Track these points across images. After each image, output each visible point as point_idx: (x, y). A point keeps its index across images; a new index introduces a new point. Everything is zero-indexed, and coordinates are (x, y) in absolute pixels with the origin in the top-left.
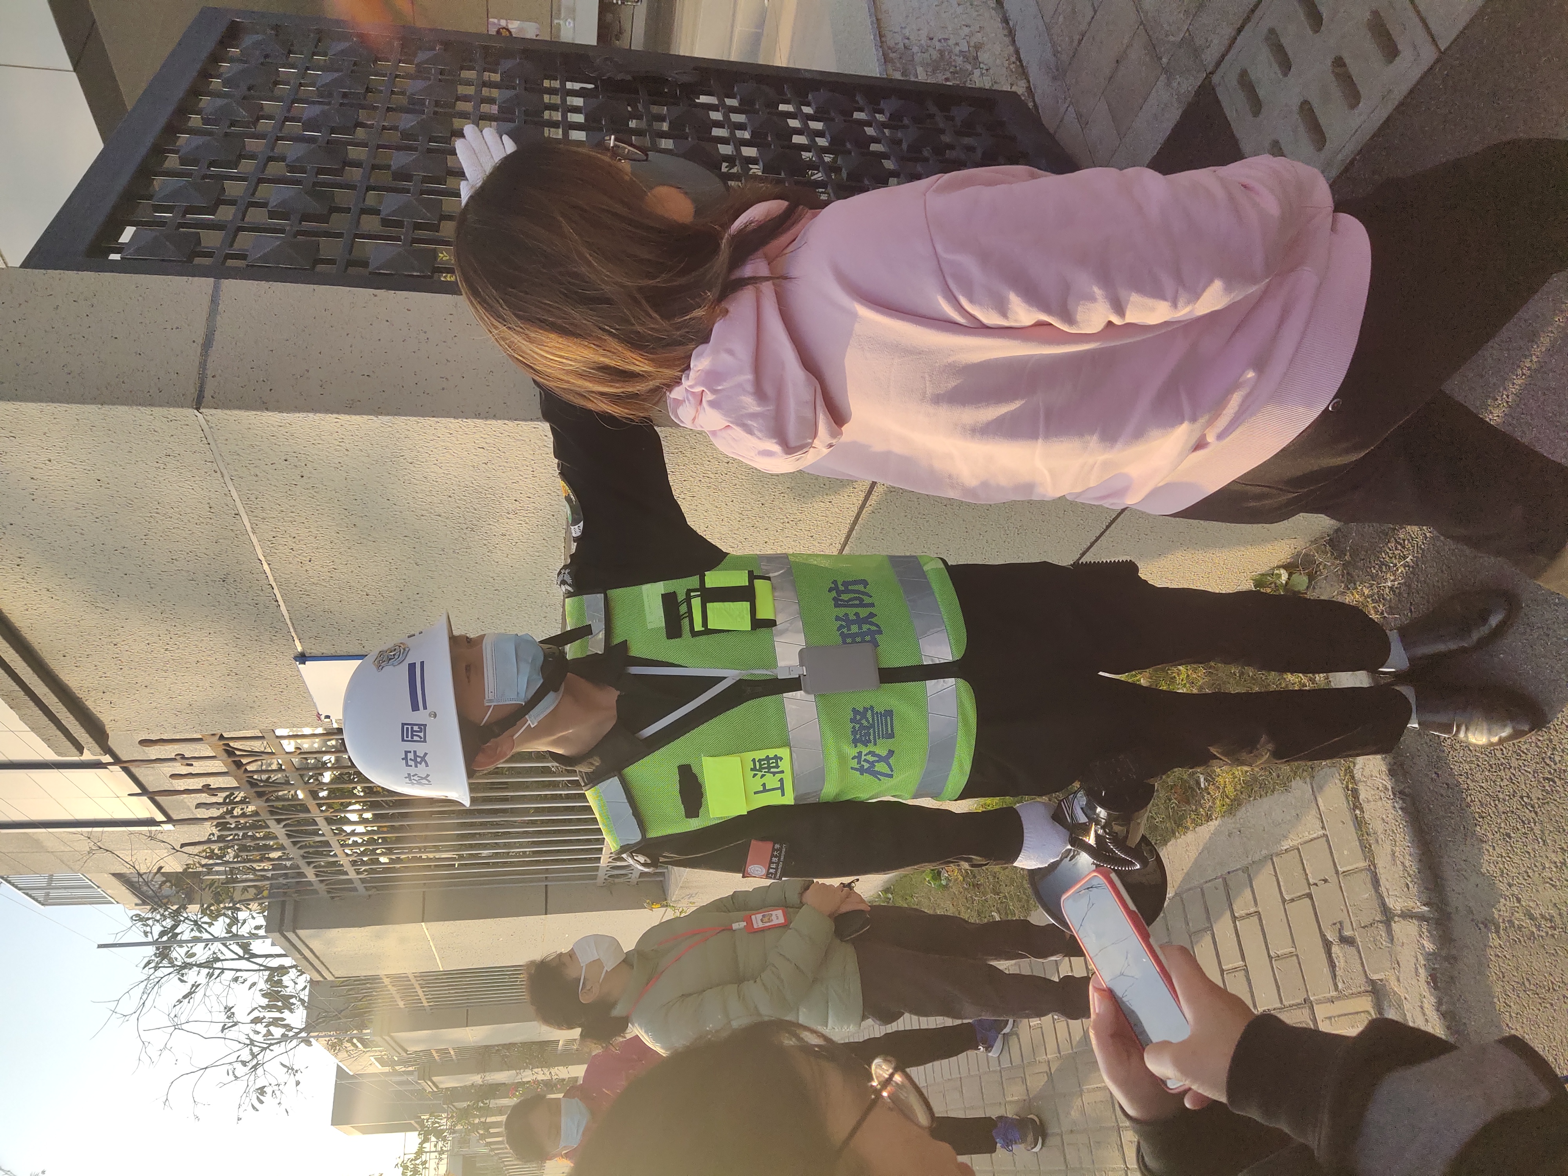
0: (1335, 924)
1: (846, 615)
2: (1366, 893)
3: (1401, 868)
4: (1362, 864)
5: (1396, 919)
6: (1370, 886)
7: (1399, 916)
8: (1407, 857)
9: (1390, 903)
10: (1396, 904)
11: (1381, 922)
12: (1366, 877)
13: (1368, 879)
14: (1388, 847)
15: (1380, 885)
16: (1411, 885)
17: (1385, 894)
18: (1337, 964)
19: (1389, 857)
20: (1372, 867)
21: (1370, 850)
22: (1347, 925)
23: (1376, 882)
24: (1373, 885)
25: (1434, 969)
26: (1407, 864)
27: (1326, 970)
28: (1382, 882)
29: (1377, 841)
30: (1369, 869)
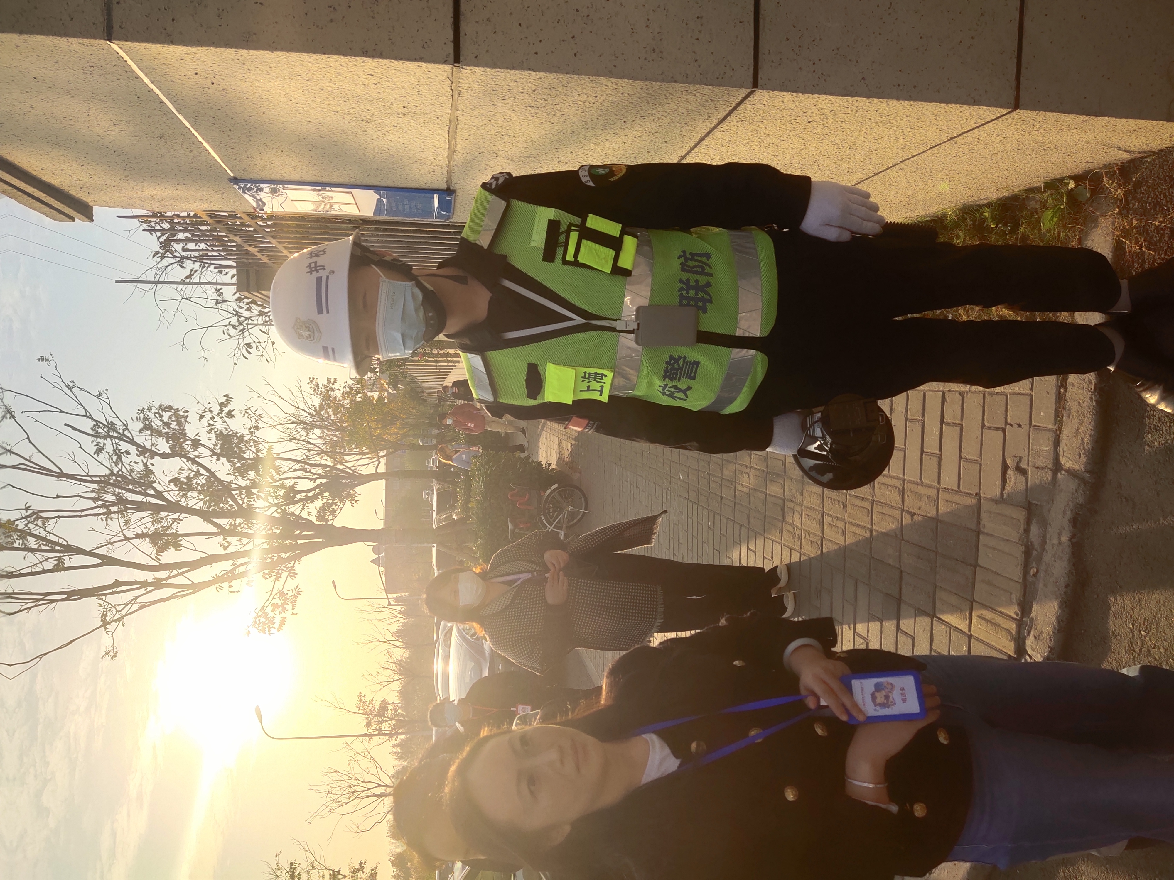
0: (1015, 457)
1: (688, 280)
2: (1046, 447)
3: (1080, 441)
4: (1051, 426)
5: (1063, 472)
6: (1051, 443)
7: (1066, 471)
8: (1088, 436)
9: (1063, 460)
10: (1066, 462)
11: (1051, 470)
12: (1051, 436)
13: (1052, 439)
14: (1075, 423)
15: (1059, 446)
16: (1082, 456)
17: (1061, 453)
18: (1008, 482)
19: (1074, 430)
20: (1058, 432)
21: (1062, 420)
22: (1025, 459)
23: (1057, 443)
24: (1054, 443)
25: (1077, 514)
26: (1086, 441)
27: (999, 482)
28: (1063, 444)
29: (1069, 416)
30: (1055, 432)
